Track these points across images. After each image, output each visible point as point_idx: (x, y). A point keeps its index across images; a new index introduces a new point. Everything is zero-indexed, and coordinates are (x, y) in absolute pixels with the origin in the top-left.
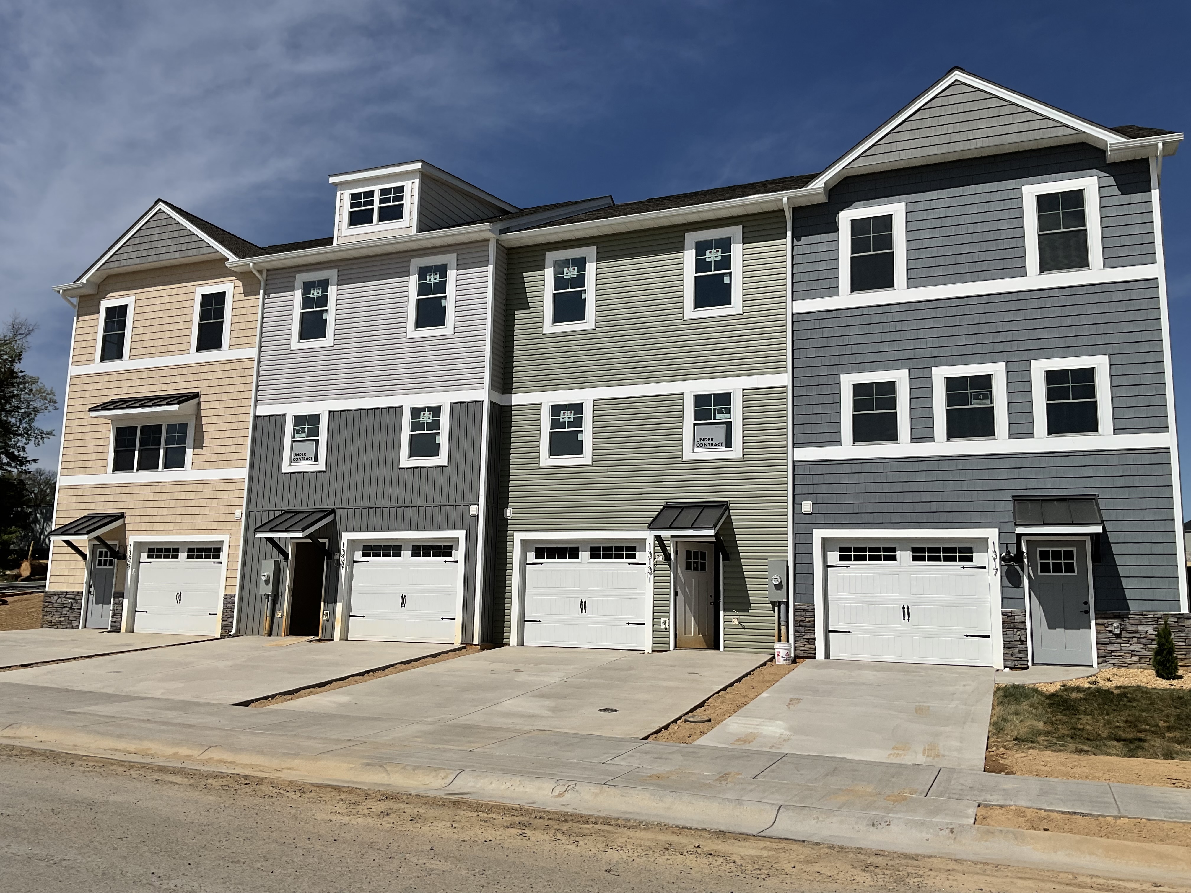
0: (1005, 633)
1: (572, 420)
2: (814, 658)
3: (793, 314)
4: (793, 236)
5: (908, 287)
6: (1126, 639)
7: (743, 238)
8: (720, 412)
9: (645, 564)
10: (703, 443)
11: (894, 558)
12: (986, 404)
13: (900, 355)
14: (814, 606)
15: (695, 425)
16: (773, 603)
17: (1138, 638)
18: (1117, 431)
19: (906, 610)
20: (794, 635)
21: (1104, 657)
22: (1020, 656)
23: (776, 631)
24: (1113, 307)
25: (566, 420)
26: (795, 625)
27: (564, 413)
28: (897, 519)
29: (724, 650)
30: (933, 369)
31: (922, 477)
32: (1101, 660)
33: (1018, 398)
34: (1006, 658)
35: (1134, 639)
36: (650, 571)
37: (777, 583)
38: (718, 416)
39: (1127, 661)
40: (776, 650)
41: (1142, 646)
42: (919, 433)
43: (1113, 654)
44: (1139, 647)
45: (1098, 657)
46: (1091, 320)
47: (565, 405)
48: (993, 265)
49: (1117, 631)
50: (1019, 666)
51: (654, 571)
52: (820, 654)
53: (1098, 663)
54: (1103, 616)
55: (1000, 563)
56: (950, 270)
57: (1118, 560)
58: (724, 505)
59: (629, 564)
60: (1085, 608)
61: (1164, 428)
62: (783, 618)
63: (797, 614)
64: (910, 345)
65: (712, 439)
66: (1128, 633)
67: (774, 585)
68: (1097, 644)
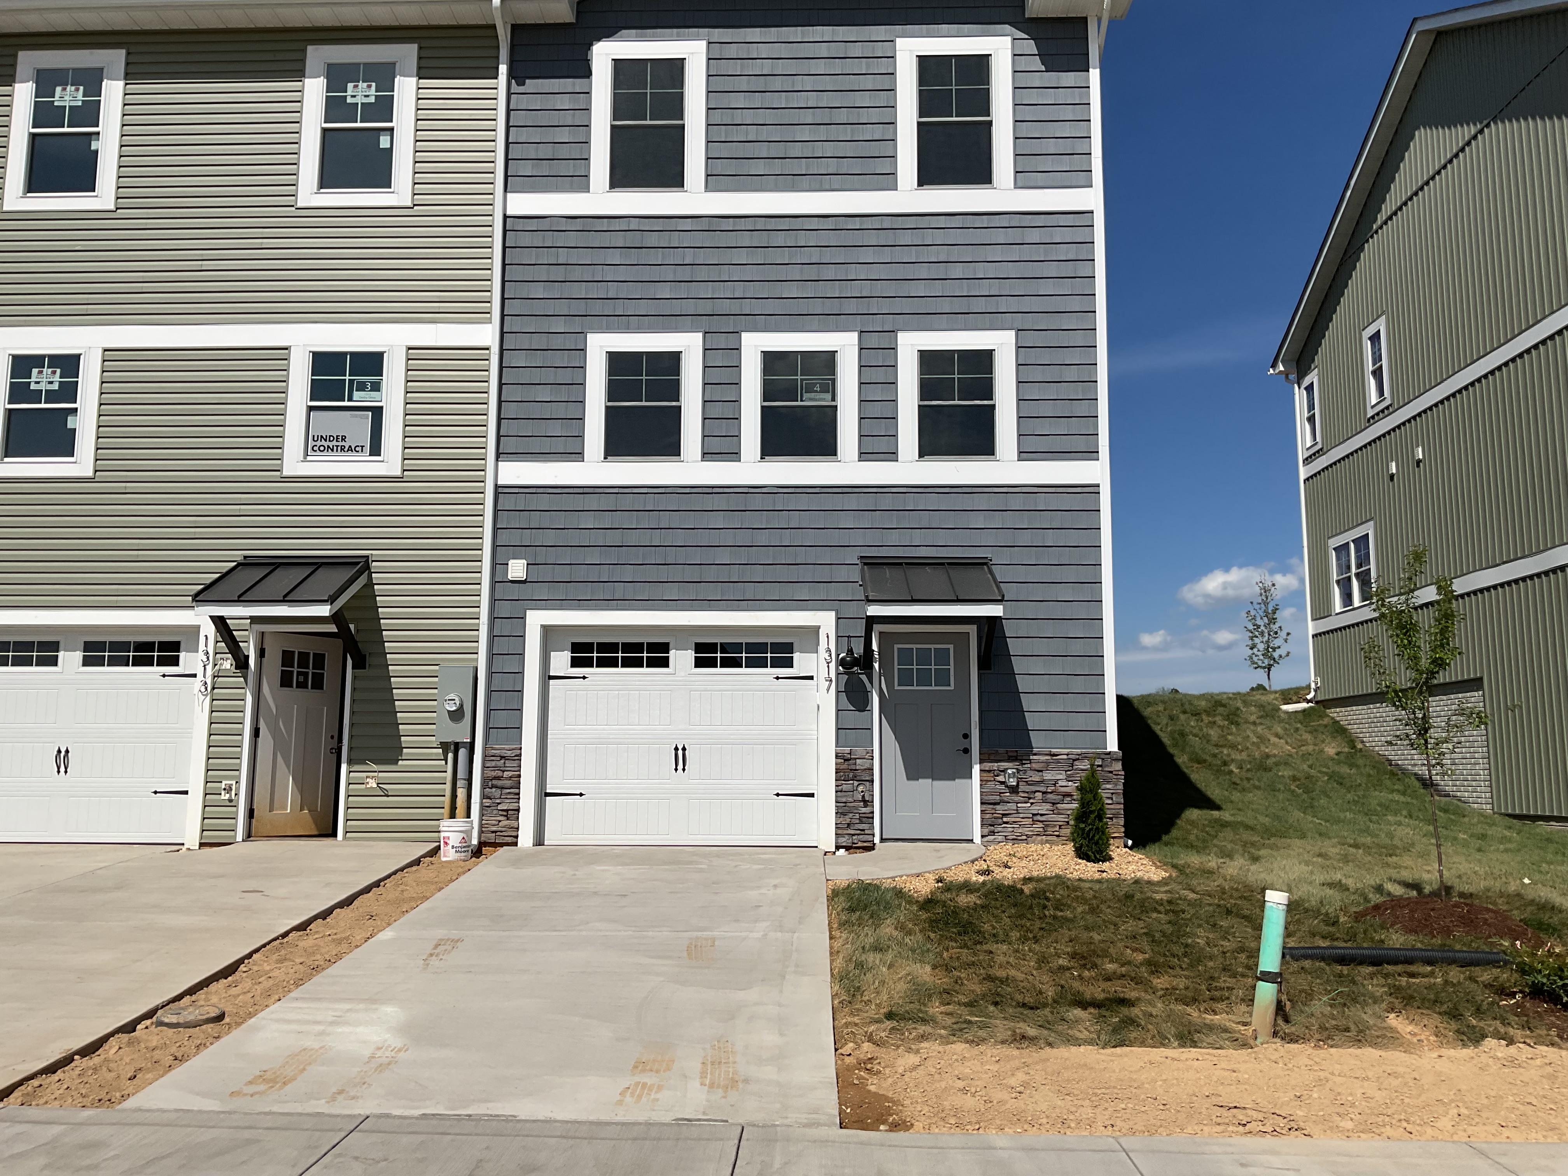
0: (840, 788)
1: (56, 387)
2: (516, 844)
3: (505, 217)
4: (511, 75)
5: (707, 188)
6: (1026, 795)
7: (419, 68)
8: (362, 387)
9: (195, 676)
10: (326, 444)
11: (664, 663)
12: (824, 400)
13: (690, 307)
14: (521, 749)
15: (311, 409)
16: (445, 746)
17: (1044, 793)
18: (1024, 454)
19: (680, 752)
20: (481, 803)
21: (990, 825)
22: (862, 826)
23: (447, 800)
24: (1026, 253)
25: (43, 387)
26: (484, 786)
27: (40, 372)
28: (673, 592)
29: (345, 838)
30: (744, 335)
31: (718, 521)
32: (986, 831)
33: (876, 393)
34: (840, 832)
35: (1037, 794)
36: (203, 689)
37: (454, 708)
38: (357, 395)
39: (1026, 831)
40: (442, 835)
41: (1048, 806)
42: (716, 445)
43: (1005, 819)
44: (1044, 808)
45: (982, 825)
46: (991, 270)
47: (43, 357)
48: (846, 166)
49: (1013, 782)
50: (860, 844)
51: (213, 688)
52: (526, 838)
53: (983, 836)
54: (992, 757)
55: (837, 669)
56: (777, 167)
57: (1018, 666)
58: (358, 563)
59: (164, 676)
60: (964, 743)
61: (1092, 454)
62: (461, 773)
63: (487, 765)
64: (707, 291)
65: (344, 439)
66: (1029, 785)
67: (449, 711)
68: (982, 803)
